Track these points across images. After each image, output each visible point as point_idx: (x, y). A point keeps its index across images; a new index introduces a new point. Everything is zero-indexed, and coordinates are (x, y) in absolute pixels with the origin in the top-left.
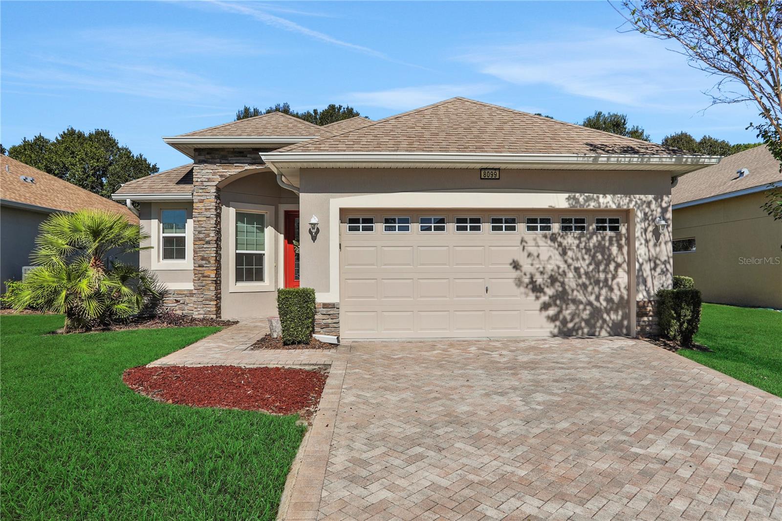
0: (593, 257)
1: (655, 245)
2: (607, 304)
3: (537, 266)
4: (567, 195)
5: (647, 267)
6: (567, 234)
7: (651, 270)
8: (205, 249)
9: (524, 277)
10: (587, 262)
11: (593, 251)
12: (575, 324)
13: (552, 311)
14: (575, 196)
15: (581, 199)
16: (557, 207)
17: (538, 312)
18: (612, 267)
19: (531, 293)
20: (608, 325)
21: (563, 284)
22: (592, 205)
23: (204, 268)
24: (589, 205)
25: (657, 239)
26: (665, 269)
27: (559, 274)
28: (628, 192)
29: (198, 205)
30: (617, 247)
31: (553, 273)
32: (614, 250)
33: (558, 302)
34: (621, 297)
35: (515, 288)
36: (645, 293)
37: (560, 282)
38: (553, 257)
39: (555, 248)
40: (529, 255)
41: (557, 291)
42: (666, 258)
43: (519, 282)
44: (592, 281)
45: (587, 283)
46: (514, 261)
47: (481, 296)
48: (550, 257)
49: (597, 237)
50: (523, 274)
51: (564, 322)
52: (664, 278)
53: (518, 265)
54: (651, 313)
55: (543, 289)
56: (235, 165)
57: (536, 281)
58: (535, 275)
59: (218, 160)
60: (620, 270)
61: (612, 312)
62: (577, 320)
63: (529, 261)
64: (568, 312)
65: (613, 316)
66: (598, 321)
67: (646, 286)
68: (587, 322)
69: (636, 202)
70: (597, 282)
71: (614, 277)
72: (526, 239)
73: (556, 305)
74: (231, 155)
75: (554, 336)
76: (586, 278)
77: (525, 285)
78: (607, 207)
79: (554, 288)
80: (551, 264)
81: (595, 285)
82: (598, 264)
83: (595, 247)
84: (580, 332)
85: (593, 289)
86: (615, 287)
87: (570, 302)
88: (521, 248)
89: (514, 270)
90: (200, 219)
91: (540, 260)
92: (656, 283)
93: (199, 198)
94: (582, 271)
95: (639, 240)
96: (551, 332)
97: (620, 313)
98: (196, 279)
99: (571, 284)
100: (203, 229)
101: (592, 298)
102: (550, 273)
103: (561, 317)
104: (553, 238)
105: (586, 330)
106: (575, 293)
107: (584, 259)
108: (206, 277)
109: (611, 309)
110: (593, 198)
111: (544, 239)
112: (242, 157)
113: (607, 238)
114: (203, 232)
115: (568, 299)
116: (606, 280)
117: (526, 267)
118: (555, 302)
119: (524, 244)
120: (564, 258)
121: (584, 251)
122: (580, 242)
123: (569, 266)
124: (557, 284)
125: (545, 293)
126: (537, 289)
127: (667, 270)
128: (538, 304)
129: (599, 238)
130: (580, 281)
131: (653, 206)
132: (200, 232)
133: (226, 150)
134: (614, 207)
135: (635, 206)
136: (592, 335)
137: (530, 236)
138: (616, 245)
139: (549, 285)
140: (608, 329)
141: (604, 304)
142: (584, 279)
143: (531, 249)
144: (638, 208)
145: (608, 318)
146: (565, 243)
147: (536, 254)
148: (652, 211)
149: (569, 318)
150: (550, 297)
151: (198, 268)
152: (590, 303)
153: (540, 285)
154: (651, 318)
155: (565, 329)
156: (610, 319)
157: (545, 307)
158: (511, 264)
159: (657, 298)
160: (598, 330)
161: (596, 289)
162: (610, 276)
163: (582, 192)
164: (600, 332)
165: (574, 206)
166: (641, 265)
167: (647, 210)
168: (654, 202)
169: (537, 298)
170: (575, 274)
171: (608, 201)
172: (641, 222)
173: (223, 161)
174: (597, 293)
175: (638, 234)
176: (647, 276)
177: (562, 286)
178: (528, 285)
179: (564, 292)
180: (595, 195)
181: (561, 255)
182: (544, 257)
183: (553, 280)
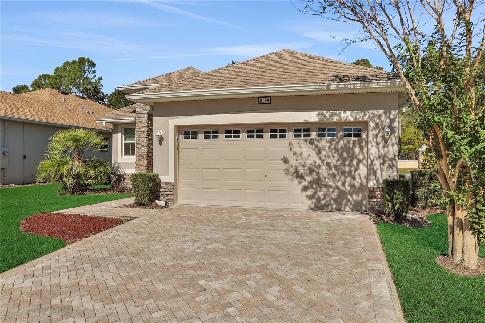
0: (341, 155)
1: (384, 147)
2: (351, 188)
3: (300, 161)
4: (317, 112)
5: (377, 163)
6: (321, 139)
7: (380, 165)
9: (291, 168)
10: (336, 158)
11: (340, 151)
12: (327, 202)
13: (310, 192)
14: (323, 113)
15: (327, 115)
16: (310, 121)
17: (300, 193)
18: (355, 162)
19: (295, 179)
20: (351, 204)
21: (318, 174)
22: (336, 119)
23: (141, 161)
24: (333, 119)
25: (386, 142)
26: (391, 165)
27: (316, 167)
28: (363, 108)
29: (138, 124)
30: (359, 148)
31: (311, 166)
32: (357, 150)
33: (314, 186)
34: (362, 184)
35: (285, 176)
36: (375, 182)
37: (316, 172)
38: (312, 155)
39: (313, 149)
40: (295, 154)
41: (314, 178)
42: (393, 156)
43: (287, 172)
44: (340, 172)
45: (336, 173)
46: (284, 158)
47: (262, 181)
48: (309, 155)
49: (344, 141)
50: (290, 166)
51: (319, 200)
52: (391, 171)
53: (287, 160)
54: (379, 196)
55: (304, 177)
57: (299, 171)
58: (298, 167)
60: (361, 165)
61: (354, 195)
62: (328, 199)
63: (295, 157)
64: (321, 193)
65: (355, 197)
66: (343, 200)
67: (376, 176)
68: (335, 200)
70: (343, 173)
71: (356, 170)
72: (293, 142)
73: (313, 188)
75: (312, 209)
76: (335, 170)
77: (292, 174)
78: (346, 119)
79: (312, 176)
80: (309, 160)
81: (342, 175)
82: (344, 160)
83: (342, 148)
84: (330, 207)
85: (340, 177)
86: (357, 176)
87: (323, 186)
88: (289, 149)
89: (284, 164)
90: (139, 133)
91: (302, 157)
92: (384, 174)
93: (139, 120)
94: (332, 165)
95: (371, 143)
96: (309, 206)
97: (360, 195)
98: (137, 167)
99: (324, 174)
100: (141, 138)
102: (309, 166)
103: (316, 196)
104: (312, 142)
105: (334, 206)
106: (327, 180)
107: (333, 157)
108: (142, 166)
109: (354, 192)
110: (336, 114)
111: (305, 143)
113: (351, 142)
114: (141, 140)
115: (321, 184)
116: (350, 171)
117: (293, 161)
118: (312, 186)
119: (291, 146)
120: (319, 156)
121: (334, 151)
122: (331, 145)
123: (323, 161)
124: (314, 174)
125: (305, 180)
126: (300, 177)
128: (300, 187)
129: (345, 142)
130: (331, 172)
131: (383, 118)
132: (139, 140)
134: (352, 119)
135: (368, 118)
136: (339, 210)
137: (295, 141)
138: (358, 146)
139: (308, 174)
140: (351, 206)
141: (348, 188)
142: (333, 170)
143: (298, 150)
144: (371, 120)
145: (351, 199)
146: (320, 145)
147: (299, 153)
148: (382, 122)
149: (322, 197)
150: (309, 182)
151: (138, 161)
152: (338, 188)
153: (302, 174)
154: (379, 200)
155: (319, 205)
156: (353, 199)
157: (305, 189)
158: (282, 160)
159: (383, 185)
160: (343, 206)
161: (343, 178)
162: (353, 169)
163: (328, 110)
164: (344, 208)
165: (322, 120)
166: (372, 161)
167: (378, 121)
168: (384, 115)
169: (300, 183)
170: (327, 167)
171: (347, 116)
172: (373, 130)
174: (343, 180)
175: (370, 139)
176: (377, 169)
177: (317, 175)
178: (293, 174)
179: (319, 179)
180: (338, 112)
181: (317, 154)
182: (305, 155)
183: (311, 171)
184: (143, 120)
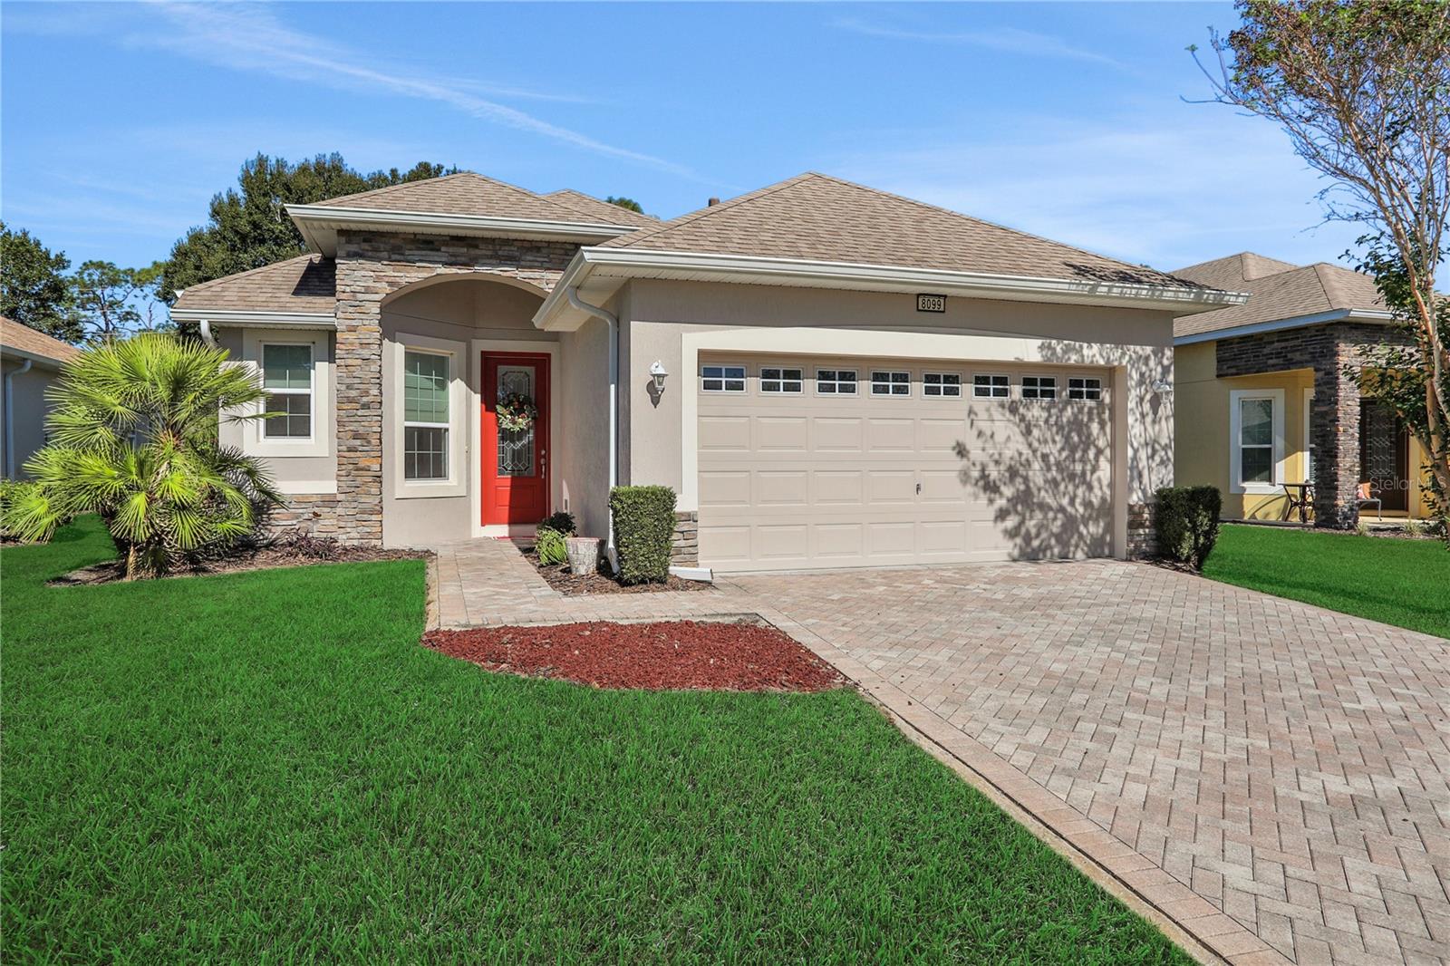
0: (1067, 438)
1: (1154, 422)
2: (1085, 509)
3: (991, 452)
4: (1039, 342)
5: (1143, 454)
6: (1032, 402)
7: (1148, 458)
8: (359, 419)
9: (972, 468)
10: (1059, 446)
11: (1066, 429)
12: (1042, 541)
13: (1011, 522)
14: (1050, 343)
15: (1059, 349)
16: (1026, 360)
17: (991, 524)
18: (1091, 454)
19: (982, 495)
20: (1085, 542)
21: (1026, 480)
22: (1074, 358)
23: (358, 454)
24: (1069, 359)
25: (1155, 413)
26: (1165, 458)
27: (1021, 464)
28: (1120, 341)
29: (347, 335)
30: (1099, 423)
31: (1013, 463)
32: (1095, 427)
33: (1019, 508)
34: (1103, 500)
35: (959, 486)
36: (1140, 494)
37: (1022, 476)
38: (1012, 437)
39: (1015, 423)
40: (980, 434)
41: (1018, 490)
42: (1167, 442)
43: (965, 477)
44: (1065, 474)
45: (1059, 478)
46: (958, 444)
47: (908, 500)
48: (1009, 438)
49: (1072, 408)
50: (970, 463)
51: (1028, 539)
52: (1164, 471)
53: (965, 449)
54: (1147, 523)
55: (998, 488)
56: (417, 264)
57: (989, 475)
58: (987, 466)
59: (385, 254)
60: (1102, 459)
61: (1091, 523)
62: (1044, 535)
63: (980, 443)
64: (1033, 522)
65: (1092, 529)
66: (1072, 536)
67: (1141, 483)
68: (1058, 537)
69: (1130, 356)
70: (1072, 477)
71: (1094, 471)
72: (976, 409)
73: (1016, 512)
74: (409, 247)
75: (1014, 560)
76: (1057, 471)
77: (973, 482)
78: (1092, 362)
79: (1014, 485)
80: (1009, 449)
81: (1070, 481)
82: (1073, 450)
83: (1069, 422)
84: (1048, 554)
85: (1066, 487)
86: (1095, 484)
87: (1035, 507)
88: (969, 422)
89: (958, 458)
90: (349, 362)
91: (994, 443)
92: (1153, 478)
93: (348, 322)
94: (1052, 459)
95: (1134, 413)
96: (1009, 555)
97: (1102, 524)
98: (343, 473)
99: (1037, 481)
100: (357, 381)
101: (1065, 501)
102: (1008, 463)
103: (1023, 530)
104: (1013, 409)
105: (1056, 551)
106: (1043, 493)
107: (1054, 442)
108: (362, 469)
109: (1090, 517)
110: (1074, 349)
111: (1000, 409)
112: (432, 250)
113: (1086, 410)
114: (356, 386)
115: (1033, 503)
116: (1084, 473)
117: (976, 453)
118: (1015, 506)
119: (973, 416)
120: (1027, 440)
121: (1054, 429)
122: (1050, 416)
123: (1034, 451)
124: (1019, 480)
125: (1001, 494)
126: (990, 487)
127: (1169, 459)
128: (991, 512)
129: (1076, 410)
130: (1049, 476)
131: (1152, 363)
132: (349, 387)
133: (401, 236)
134: (1102, 362)
135: (1129, 362)
136: (1064, 557)
137: (981, 403)
138: (1096, 420)
139: (1007, 481)
140: (1086, 548)
141: (1081, 510)
142: (1054, 472)
143: (986, 426)
144: (1133, 366)
145: (1085, 532)
146: (1029, 416)
147: (988, 433)
148: (1151, 371)
149: (1033, 531)
150: (1009, 500)
151: (347, 454)
152: (1062, 509)
153: (994, 482)
154: (1147, 530)
155: (1029, 550)
156: (1088, 532)
157: (1002, 515)
158: (954, 448)
159: (1154, 501)
160: (1072, 549)
161: (1071, 488)
162: (1089, 467)
163: (1060, 338)
164: (1074, 553)
165: (1049, 359)
166: (1136, 451)
167: (1144, 369)
168: (1153, 357)
169: (991, 501)
170: (1042, 464)
171: (1093, 353)
172: (1136, 386)
173: (394, 257)
174: (1072, 493)
175: (1131, 405)
176: (1144, 468)
177: (1024, 483)
178: (977, 481)
179: (1028, 491)
180: (1077, 344)
181: (1023, 435)
182: (1000, 438)
183: (1013, 473)
184: (365, 322)
